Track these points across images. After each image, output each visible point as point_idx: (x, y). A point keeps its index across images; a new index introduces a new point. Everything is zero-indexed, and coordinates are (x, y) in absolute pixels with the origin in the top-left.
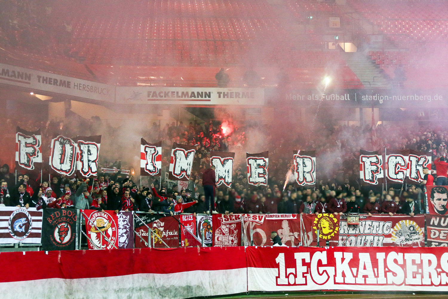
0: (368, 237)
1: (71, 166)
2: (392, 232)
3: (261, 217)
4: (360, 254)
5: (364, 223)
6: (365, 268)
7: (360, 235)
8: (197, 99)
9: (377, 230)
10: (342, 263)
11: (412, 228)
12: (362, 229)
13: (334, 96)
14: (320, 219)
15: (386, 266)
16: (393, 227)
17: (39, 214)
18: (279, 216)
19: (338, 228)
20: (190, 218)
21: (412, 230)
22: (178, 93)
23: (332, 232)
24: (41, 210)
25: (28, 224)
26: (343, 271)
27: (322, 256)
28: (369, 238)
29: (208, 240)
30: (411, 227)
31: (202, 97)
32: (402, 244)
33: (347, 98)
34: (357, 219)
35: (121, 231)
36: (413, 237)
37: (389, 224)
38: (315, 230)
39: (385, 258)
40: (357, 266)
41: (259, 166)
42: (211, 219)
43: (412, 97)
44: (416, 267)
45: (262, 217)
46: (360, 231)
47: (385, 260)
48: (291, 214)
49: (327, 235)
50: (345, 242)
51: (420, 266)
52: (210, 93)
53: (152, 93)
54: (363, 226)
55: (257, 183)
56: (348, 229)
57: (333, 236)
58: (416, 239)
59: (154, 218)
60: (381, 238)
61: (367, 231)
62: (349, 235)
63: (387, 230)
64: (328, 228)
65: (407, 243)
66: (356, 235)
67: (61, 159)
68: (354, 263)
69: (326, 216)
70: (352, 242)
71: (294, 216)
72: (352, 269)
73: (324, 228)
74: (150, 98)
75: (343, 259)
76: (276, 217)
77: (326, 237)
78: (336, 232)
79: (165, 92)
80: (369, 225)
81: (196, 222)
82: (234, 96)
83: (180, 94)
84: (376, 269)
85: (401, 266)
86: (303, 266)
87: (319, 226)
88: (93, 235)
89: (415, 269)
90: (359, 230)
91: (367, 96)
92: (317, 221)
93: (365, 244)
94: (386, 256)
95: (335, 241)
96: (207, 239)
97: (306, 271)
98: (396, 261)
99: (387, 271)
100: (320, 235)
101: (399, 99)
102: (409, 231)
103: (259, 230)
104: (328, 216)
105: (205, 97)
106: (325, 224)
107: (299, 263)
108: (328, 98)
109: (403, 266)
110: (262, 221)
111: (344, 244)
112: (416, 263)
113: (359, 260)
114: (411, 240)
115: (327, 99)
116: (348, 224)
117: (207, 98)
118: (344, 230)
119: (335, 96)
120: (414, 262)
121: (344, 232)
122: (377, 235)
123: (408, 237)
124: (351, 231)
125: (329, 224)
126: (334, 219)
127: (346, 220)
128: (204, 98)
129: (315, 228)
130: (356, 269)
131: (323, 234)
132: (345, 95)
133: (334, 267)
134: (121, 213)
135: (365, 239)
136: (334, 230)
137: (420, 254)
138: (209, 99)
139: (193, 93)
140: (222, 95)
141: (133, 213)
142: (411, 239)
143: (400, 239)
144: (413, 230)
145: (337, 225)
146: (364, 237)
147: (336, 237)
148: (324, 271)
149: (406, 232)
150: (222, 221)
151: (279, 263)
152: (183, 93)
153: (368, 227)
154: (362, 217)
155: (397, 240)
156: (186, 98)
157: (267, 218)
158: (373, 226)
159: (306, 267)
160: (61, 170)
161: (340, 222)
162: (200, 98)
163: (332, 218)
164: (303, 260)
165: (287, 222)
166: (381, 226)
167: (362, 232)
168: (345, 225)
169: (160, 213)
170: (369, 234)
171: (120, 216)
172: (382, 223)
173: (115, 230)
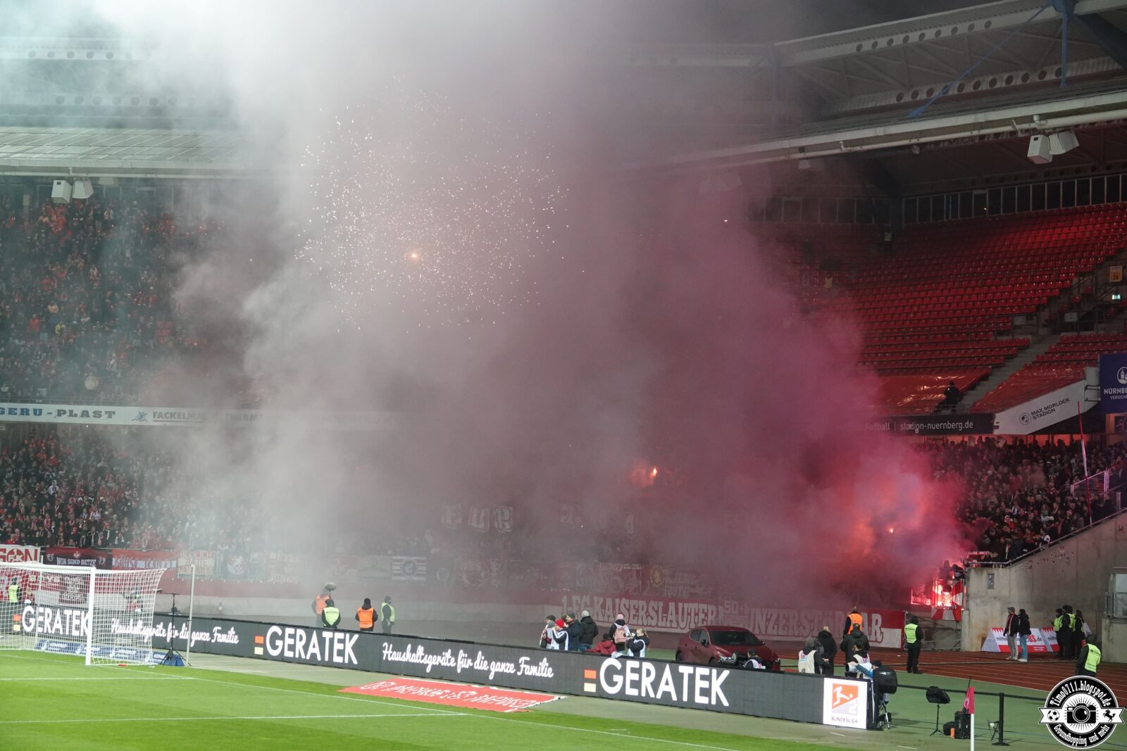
6: (609, 610)
10: (597, 605)
15: (619, 609)
19: (664, 578)
23: (661, 582)
27: (587, 599)
33: (887, 428)
40: (605, 608)
43: (945, 425)
44: (635, 610)
47: (619, 605)
51: (638, 610)
64: (658, 578)
68: (603, 606)
69: (658, 568)
75: (598, 602)
87: (653, 577)
91: (905, 425)
92: (652, 572)
93: (677, 594)
107: (574, 602)
108: (871, 428)
109: (629, 610)
119: (877, 426)
125: (659, 575)
129: (651, 578)
132: (886, 424)
137: (638, 601)
163: (661, 569)
164: (577, 601)
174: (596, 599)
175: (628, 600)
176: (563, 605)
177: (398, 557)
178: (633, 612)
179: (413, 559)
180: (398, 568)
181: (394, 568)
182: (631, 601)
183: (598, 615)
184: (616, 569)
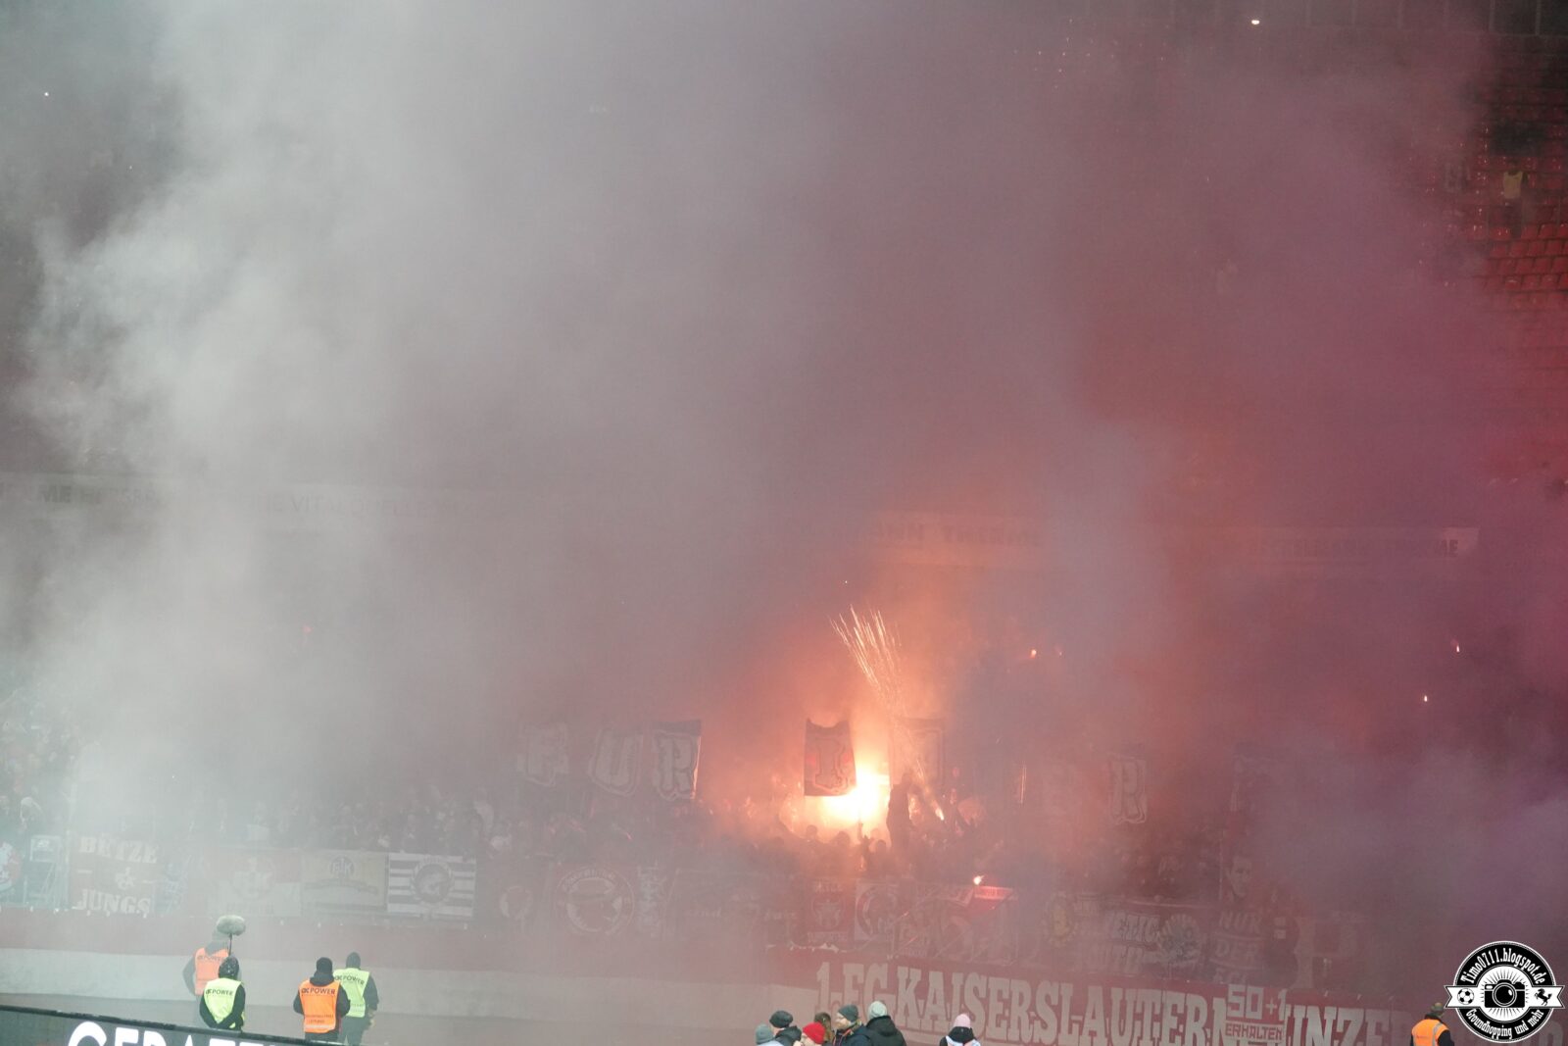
4: (932, 973)
15: (962, 1001)
16: (1160, 930)
17: (467, 868)
24: (473, 861)
25: (446, 884)
47: (963, 991)
64: (1063, 923)
65: (1178, 967)
67: (611, 766)
68: (922, 992)
69: (1062, 898)
75: (909, 981)
77: (1060, 942)
78: (1074, 933)
80: (1121, 921)
87: (1050, 920)
100: (1051, 938)
102: (1185, 940)
106: (1059, 914)
109: (985, 1004)
113: (928, 984)
114: (1186, 960)
123: (1181, 953)
125: (1066, 915)
126: (1073, 904)
129: (1043, 922)
131: (1056, 937)
136: (1072, 928)
145: (1077, 917)
149: (1180, 941)
163: (1071, 902)
164: (857, 977)
173: (629, 902)
174: (902, 972)
175: (984, 979)
176: (817, 984)
177: (402, 856)
178: (995, 1008)
179: (444, 860)
180: (402, 882)
181: (393, 881)
182: (993, 981)
183: (907, 1013)
184: (957, 899)
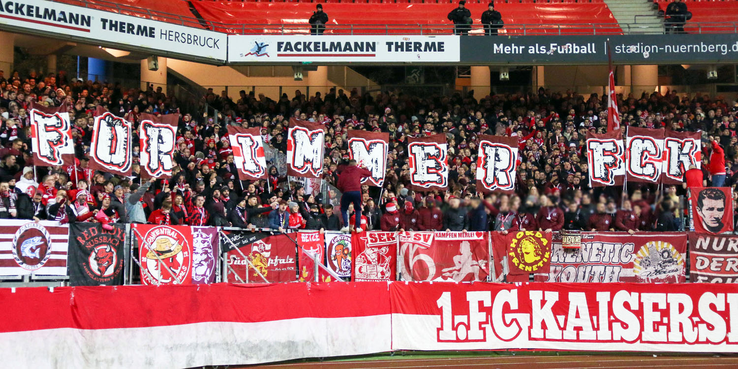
0: (595, 268)
1: (125, 157)
2: (635, 260)
3: (427, 236)
4: (570, 294)
5: (589, 246)
6: (578, 316)
7: (582, 264)
8: (354, 53)
9: (611, 257)
10: (542, 307)
11: (666, 255)
12: (586, 255)
13: (570, 48)
14: (519, 240)
15: (611, 312)
16: (635, 252)
17: (62, 231)
18: (455, 236)
19: (549, 253)
20: (315, 238)
21: (666, 257)
22: (324, 44)
23: (540, 261)
24: (67, 225)
25: (44, 247)
26: (543, 321)
27: (511, 297)
28: (598, 269)
29: (345, 271)
30: (664, 252)
31: (362, 50)
32: (650, 278)
33: (591, 50)
34: (578, 239)
35: (197, 258)
36: (667, 268)
37: (630, 247)
38: (513, 258)
39: (609, 300)
40: (566, 313)
41: (429, 156)
42: (349, 239)
43: (696, 48)
44: (659, 313)
45: (429, 236)
46: (582, 259)
47: (610, 304)
48: (475, 232)
49: (531, 265)
50: (559, 275)
51: (666, 313)
52: (374, 43)
53: (285, 44)
54: (588, 250)
55: (425, 182)
56: (565, 256)
57: (542, 265)
58: (673, 271)
59: (254, 238)
60: (617, 269)
61: (594, 259)
62: (565, 265)
63: (626, 257)
64: (532, 253)
65: (657, 278)
66: (576, 265)
67: (111, 147)
68: (561, 308)
69: (530, 236)
70: (570, 275)
71: (478, 235)
72: (557, 316)
73: (527, 253)
74: (279, 53)
75: (543, 302)
76: (450, 235)
77: (531, 267)
78: (545, 260)
79: (305, 43)
80: (598, 249)
81: (325, 244)
82: (413, 48)
83: (328, 46)
84: (595, 318)
85: (634, 312)
86: (479, 311)
87: (519, 252)
88: (151, 264)
89: (657, 316)
90: (582, 256)
91: (623, 46)
92: (515, 243)
93: (591, 278)
94: (612, 297)
95: (544, 274)
96: (343, 269)
97: (484, 320)
98: (627, 305)
99: (613, 319)
100: (521, 265)
101: (676, 50)
102: (662, 259)
103: (424, 257)
104: (533, 234)
105: (367, 50)
106: (528, 247)
107: (474, 307)
108: (561, 50)
109: (639, 313)
110: (429, 242)
111: (558, 279)
112: (660, 308)
113: (568, 303)
114: (664, 272)
115: (559, 52)
116: (563, 247)
117: (370, 52)
118: (558, 256)
119: (572, 47)
120: (655, 307)
121: (558, 260)
122: (610, 264)
123: (660, 268)
124: (569, 259)
125: (535, 248)
126: (542, 239)
127: (561, 241)
128: (365, 52)
129: (512, 254)
130: (564, 317)
131: (526, 264)
132: (589, 45)
133: (529, 315)
134: (200, 230)
135: (591, 271)
136: (543, 256)
137: (665, 294)
138: (373, 53)
139: (348, 44)
140: (393, 47)
141: (218, 231)
142: (664, 270)
143: (646, 270)
144: (668, 257)
145: (547, 249)
146: (589, 268)
147: (546, 268)
148: (513, 320)
149: (657, 260)
150: (367, 243)
151: (442, 307)
152: (332, 44)
153: (595, 252)
154: (586, 237)
155: (641, 273)
156: (338, 52)
157: (436, 239)
158: (604, 251)
159: (485, 313)
160: (112, 163)
161: (552, 245)
162: (359, 52)
163: (540, 238)
164: (481, 303)
165: (469, 244)
166: (617, 251)
167: (586, 260)
168: (560, 250)
169: (264, 230)
170: (597, 263)
171: (198, 235)
172: (618, 246)
173: (187, 256)
174: (535, 296)
175: (635, 295)
176: (440, 312)
178: (651, 316)
179: (42, 225)
180: (5, 246)
182: (644, 296)
183: (544, 326)
